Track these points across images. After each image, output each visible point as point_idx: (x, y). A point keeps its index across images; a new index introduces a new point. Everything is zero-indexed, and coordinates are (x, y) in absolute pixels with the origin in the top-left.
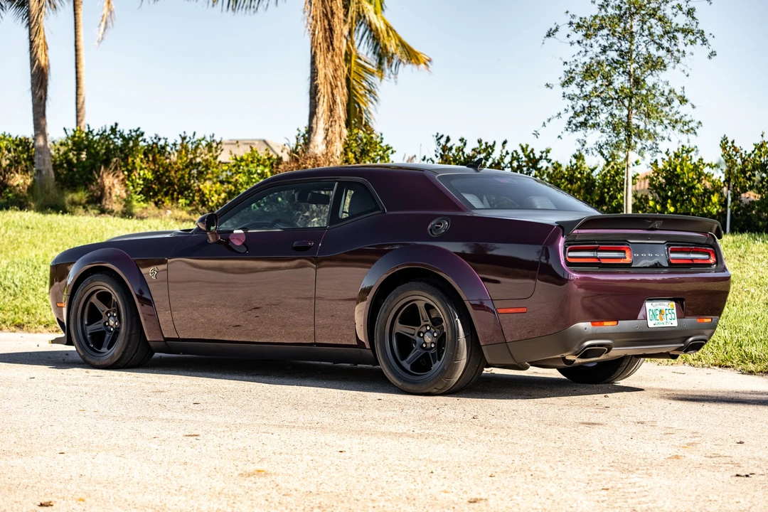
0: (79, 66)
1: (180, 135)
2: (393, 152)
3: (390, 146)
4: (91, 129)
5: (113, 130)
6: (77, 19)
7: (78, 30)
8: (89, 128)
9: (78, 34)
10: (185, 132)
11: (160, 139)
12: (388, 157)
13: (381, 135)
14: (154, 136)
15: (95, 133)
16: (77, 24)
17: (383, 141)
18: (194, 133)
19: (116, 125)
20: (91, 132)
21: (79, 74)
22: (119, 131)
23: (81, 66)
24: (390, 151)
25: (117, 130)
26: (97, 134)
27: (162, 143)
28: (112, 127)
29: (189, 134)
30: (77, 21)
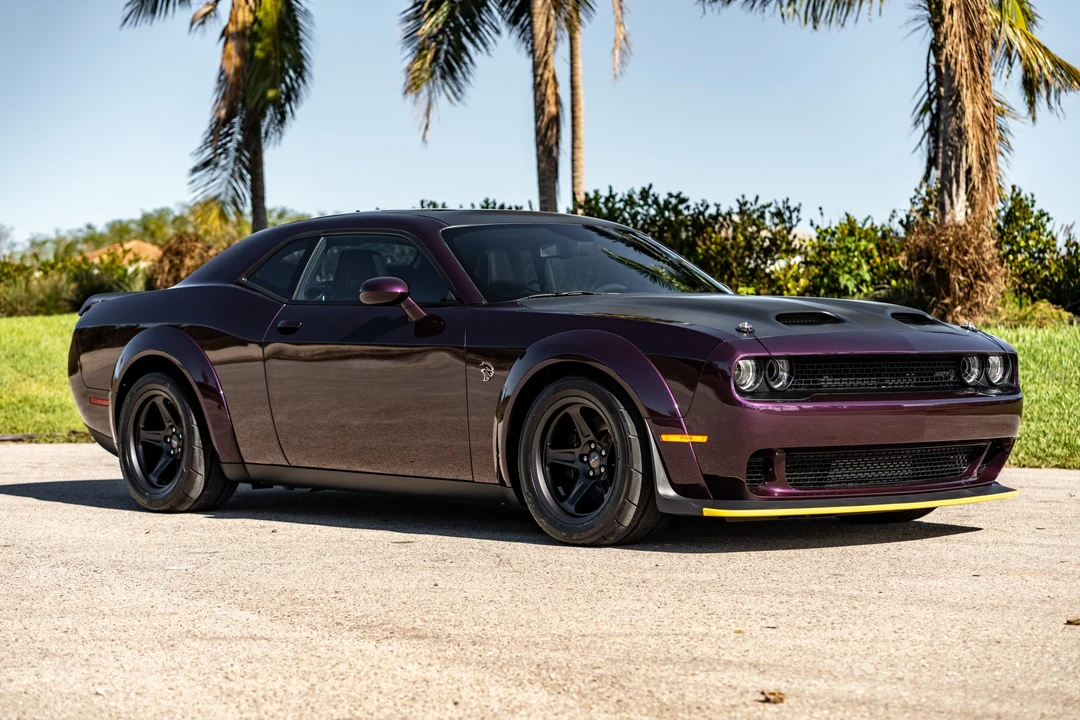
0: (577, 109)
1: (738, 201)
2: (1048, 219)
3: (1045, 211)
4: (613, 193)
5: (645, 194)
6: (574, 45)
7: (575, 60)
8: (611, 191)
9: (576, 65)
10: (743, 197)
11: (707, 207)
12: (1043, 226)
13: (1033, 196)
14: (700, 202)
15: (617, 199)
16: (575, 52)
17: (1035, 204)
18: (757, 198)
19: (651, 186)
20: (613, 197)
21: (576, 121)
22: (653, 195)
23: (580, 109)
24: (1045, 219)
25: (651, 192)
26: (621, 200)
27: (712, 210)
28: (644, 189)
29: (750, 198)
30: (575, 48)
